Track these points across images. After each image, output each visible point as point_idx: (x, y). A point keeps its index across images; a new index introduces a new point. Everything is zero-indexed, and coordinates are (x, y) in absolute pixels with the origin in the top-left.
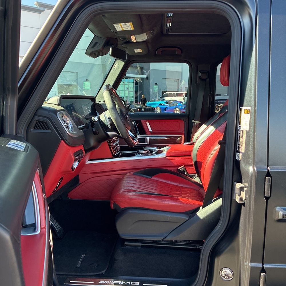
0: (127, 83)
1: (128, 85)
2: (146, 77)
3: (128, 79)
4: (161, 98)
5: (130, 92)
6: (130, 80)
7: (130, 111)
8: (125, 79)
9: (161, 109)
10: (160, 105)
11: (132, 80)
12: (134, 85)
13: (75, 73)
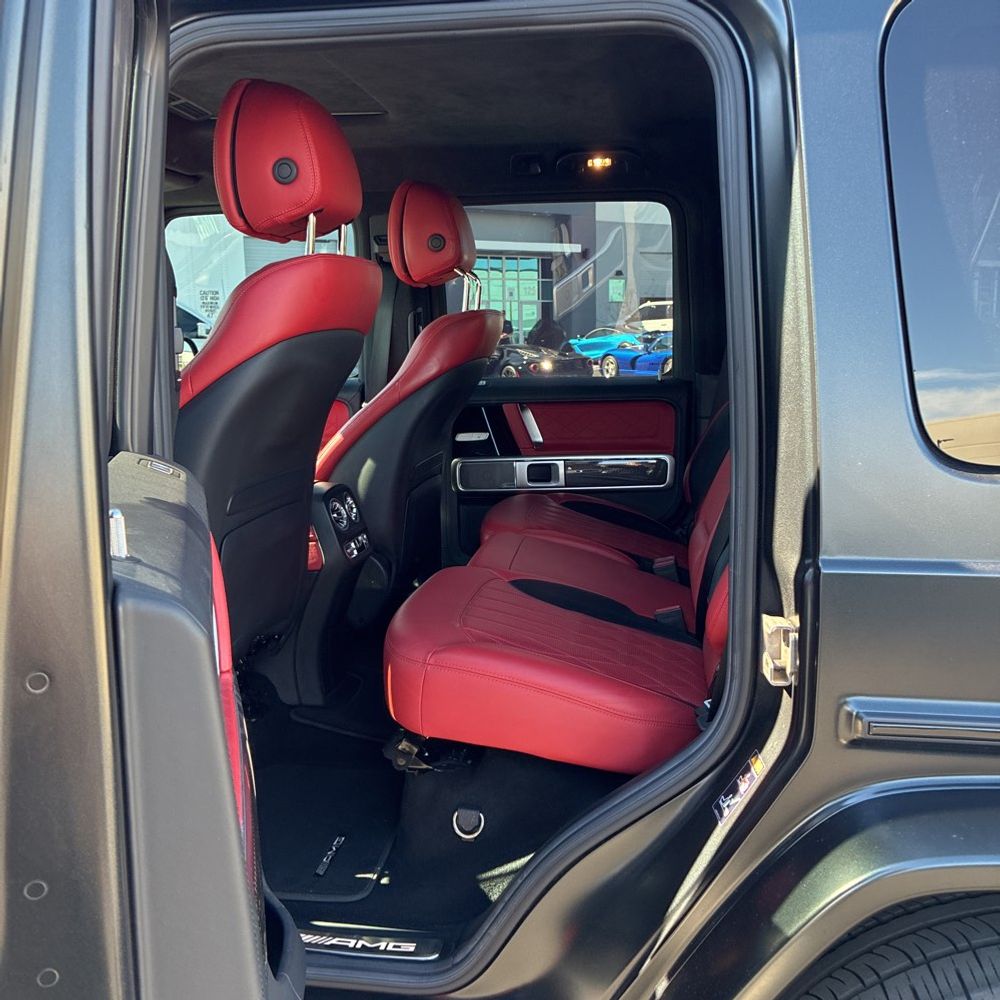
0: (514, 275)
1: (518, 279)
2: (580, 251)
3: (516, 259)
4: (627, 322)
5: (524, 306)
6: (525, 264)
7: (504, 371)
8: (507, 258)
9: (621, 363)
10: (622, 347)
11: (534, 263)
12: (540, 280)
13: (331, 243)
